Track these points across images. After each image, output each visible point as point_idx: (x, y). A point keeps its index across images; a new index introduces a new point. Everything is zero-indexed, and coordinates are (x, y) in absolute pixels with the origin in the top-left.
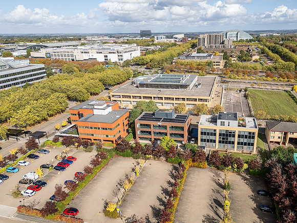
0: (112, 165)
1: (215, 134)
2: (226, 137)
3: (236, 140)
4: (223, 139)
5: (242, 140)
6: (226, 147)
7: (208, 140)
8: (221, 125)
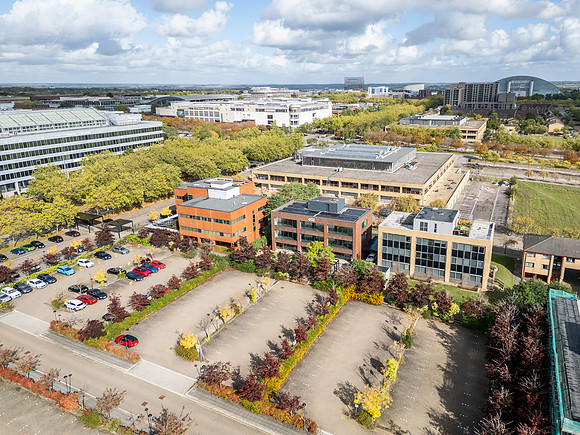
0: (217, 281)
1: (408, 247)
2: (430, 254)
3: (449, 259)
4: (424, 256)
5: (459, 261)
6: (428, 272)
7: (396, 256)
8: (421, 229)
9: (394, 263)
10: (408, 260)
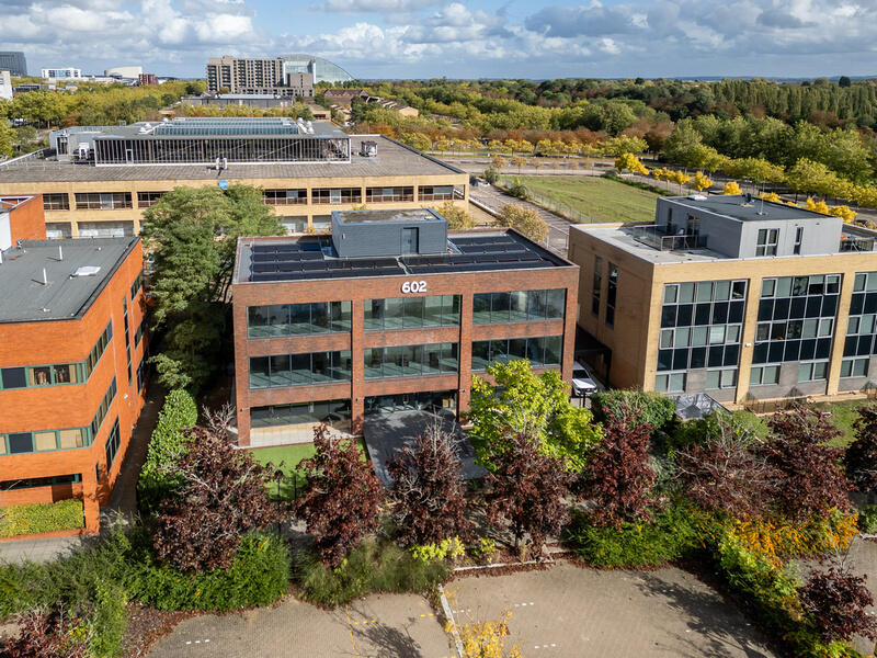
1: (737, 313)
7: (698, 354)
8: (761, 252)
9: (694, 376)
10: (732, 355)
